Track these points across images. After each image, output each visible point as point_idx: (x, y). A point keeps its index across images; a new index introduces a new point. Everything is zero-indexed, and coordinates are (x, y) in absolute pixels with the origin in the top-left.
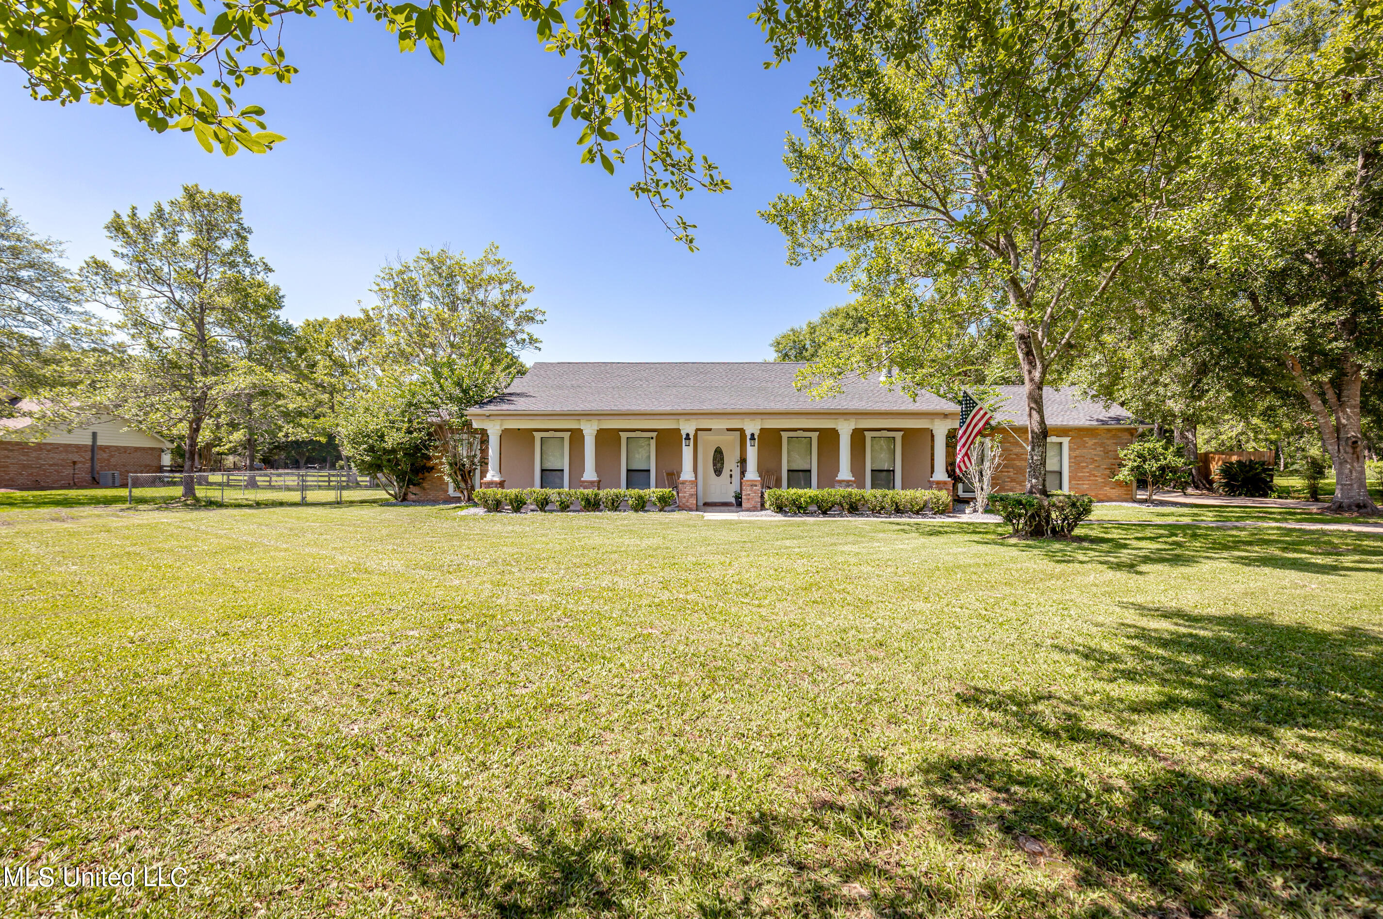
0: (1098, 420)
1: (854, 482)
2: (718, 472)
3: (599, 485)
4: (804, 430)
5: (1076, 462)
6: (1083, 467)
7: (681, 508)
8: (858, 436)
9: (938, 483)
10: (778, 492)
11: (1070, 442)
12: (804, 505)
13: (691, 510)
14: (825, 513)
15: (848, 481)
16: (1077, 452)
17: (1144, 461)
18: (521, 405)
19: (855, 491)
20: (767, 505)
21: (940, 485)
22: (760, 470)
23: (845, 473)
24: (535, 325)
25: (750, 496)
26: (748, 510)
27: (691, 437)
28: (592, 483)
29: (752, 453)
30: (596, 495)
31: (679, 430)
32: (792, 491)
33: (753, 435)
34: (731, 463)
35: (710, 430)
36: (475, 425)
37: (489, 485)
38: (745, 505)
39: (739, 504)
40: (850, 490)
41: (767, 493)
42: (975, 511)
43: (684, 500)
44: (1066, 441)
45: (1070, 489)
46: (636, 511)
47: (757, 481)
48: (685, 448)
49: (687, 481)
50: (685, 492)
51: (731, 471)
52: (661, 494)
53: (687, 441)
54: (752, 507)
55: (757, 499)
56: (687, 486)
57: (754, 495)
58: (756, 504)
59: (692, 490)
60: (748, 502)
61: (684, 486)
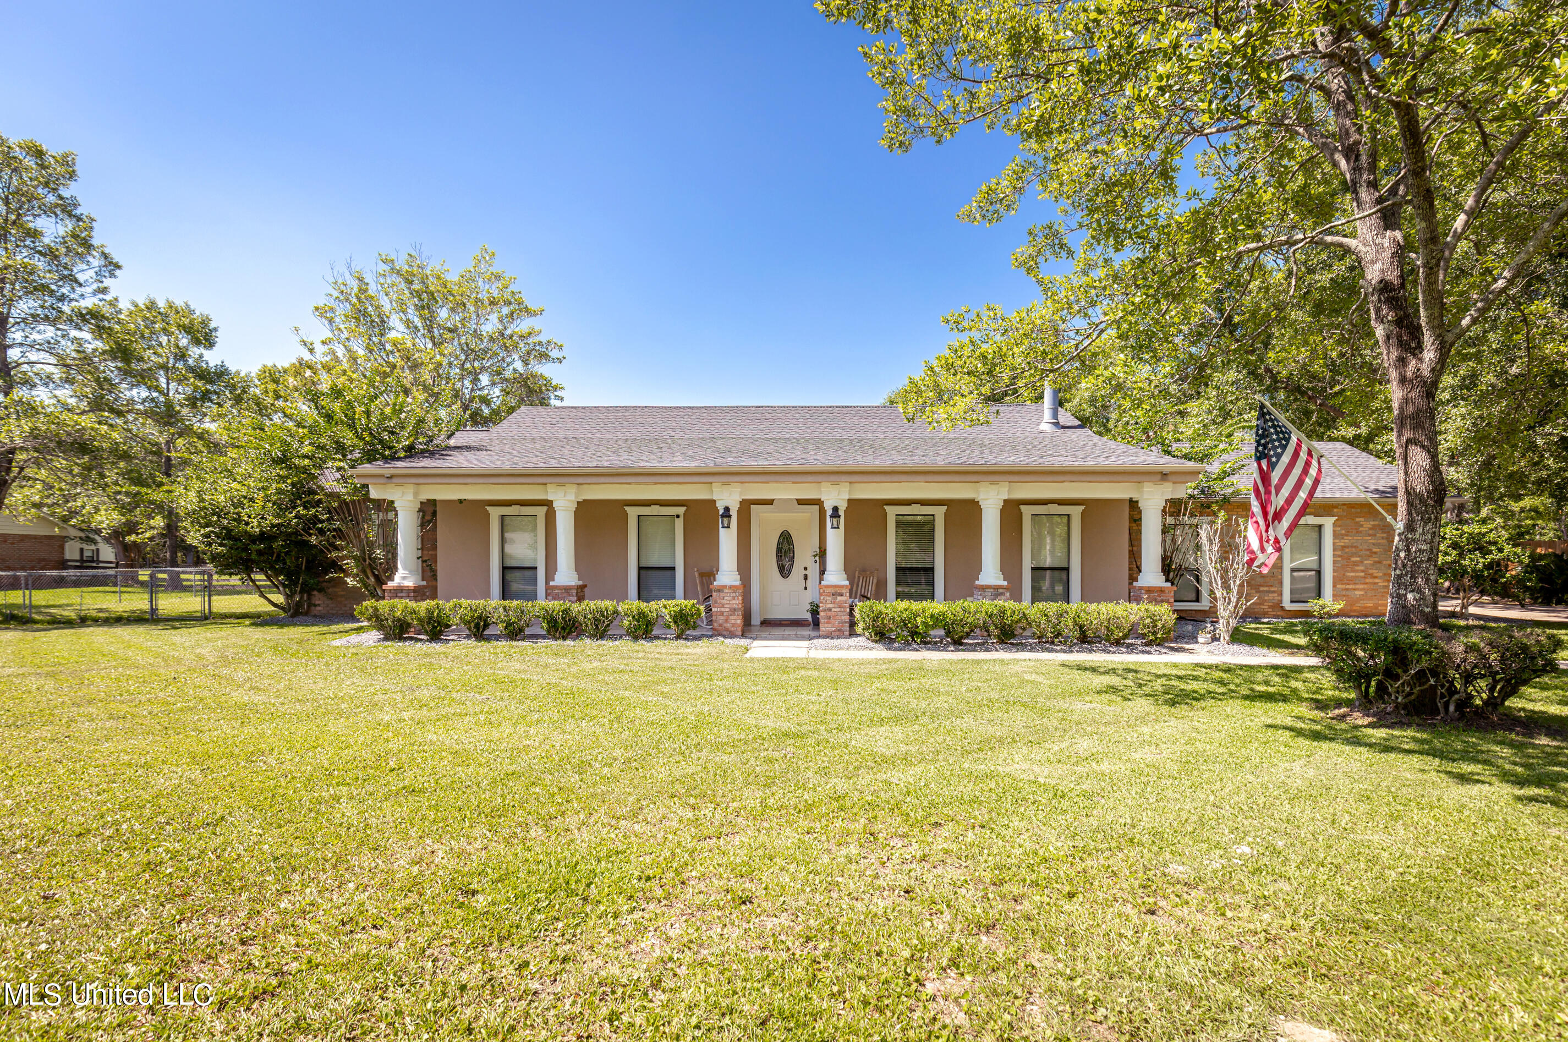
0: (1377, 491)
1: (1006, 588)
2: (784, 571)
3: (580, 593)
4: (924, 503)
5: (1344, 557)
6: (1356, 564)
7: (716, 632)
8: (1011, 510)
9: (1149, 590)
10: (879, 606)
11: (1334, 525)
12: (921, 629)
13: (732, 635)
14: (958, 643)
15: (996, 588)
16: (1347, 540)
17: (1461, 555)
18: (458, 461)
19: (1010, 605)
20: (859, 629)
21: (1154, 595)
22: (849, 567)
23: (991, 574)
24: (550, 364)
25: (834, 611)
26: (829, 636)
27: (734, 513)
28: (567, 589)
29: (835, 540)
30: (566, 611)
31: (713, 502)
32: (903, 605)
33: (835, 509)
34: (804, 556)
35: (770, 502)
36: (374, 494)
37: (399, 592)
38: (824, 627)
39: (816, 624)
40: (1001, 603)
41: (860, 606)
42: (1215, 639)
43: (721, 619)
44: (1328, 523)
45: (1336, 597)
46: (636, 638)
47: (842, 587)
48: (722, 531)
49: (725, 587)
50: (723, 606)
51: (806, 569)
52: (677, 609)
53: (726, 520)
54: (835, 631)
55: (843, 617)
56: (726, 595)
57: (837, 610)
58: (843, 626)
59: (734, 602)
60: (828, 623)
61: (721, 594)
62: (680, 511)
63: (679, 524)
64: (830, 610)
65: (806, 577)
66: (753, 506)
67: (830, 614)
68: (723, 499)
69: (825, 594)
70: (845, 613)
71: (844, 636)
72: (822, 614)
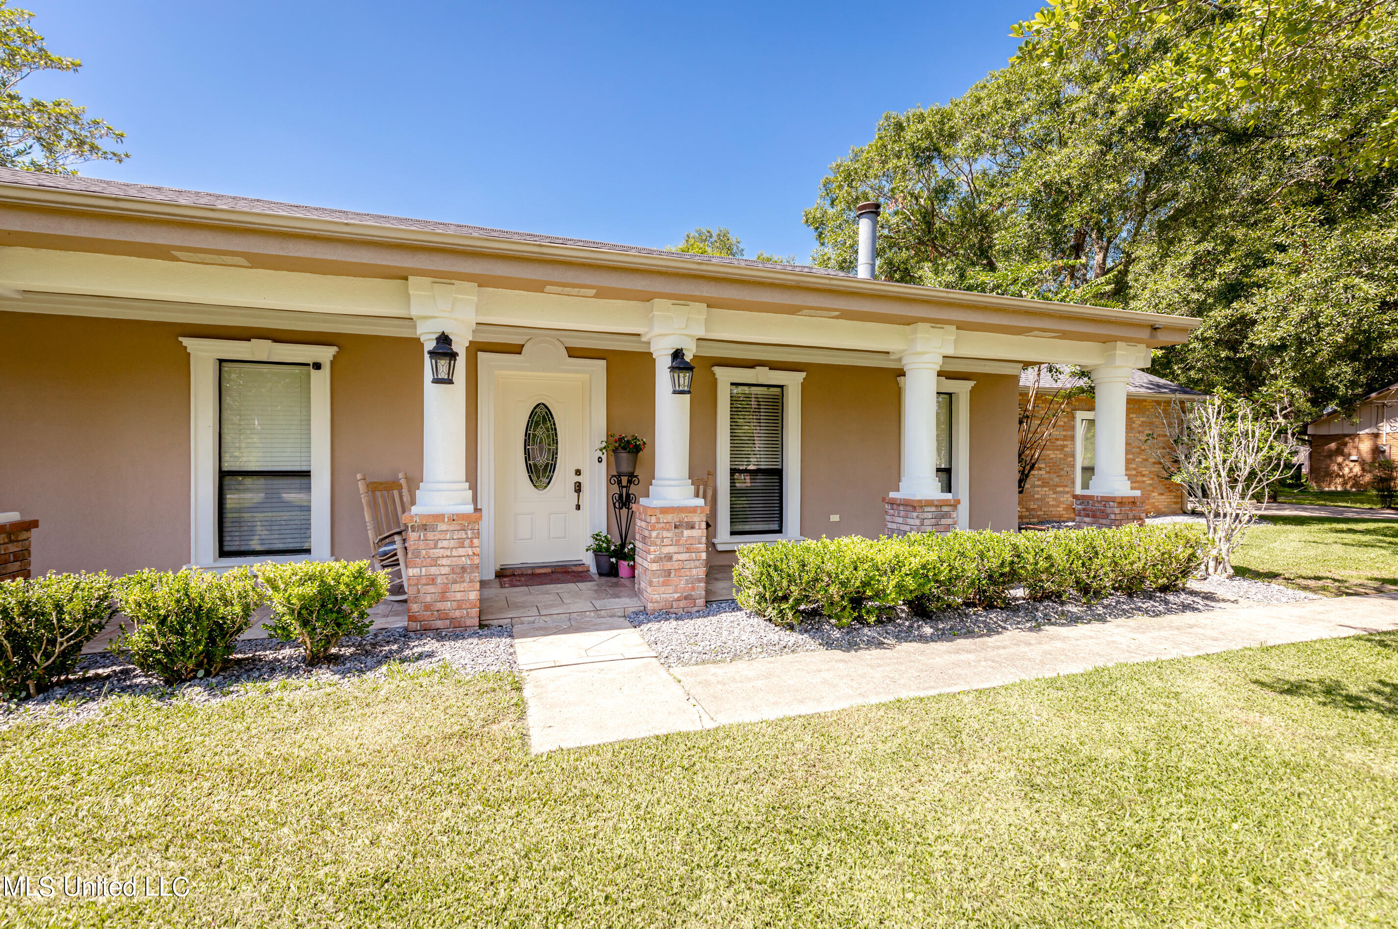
1: (952, 505)
2: (540, 477)
13: (458, 632)
26: (668, 611)
31: (408, 326)
33: (679, 354)
46: (172, 683)
47: (693, 510)
48: (431, 390)
49: (440, 517)
50: (434, 562)
51: (578, 472)
52: (311, 589)
53: (443, 364)
54: (678, 600)
55: (694, 572)
56: (442, 537)
57: (685, 556)
58: (693, 589)
59: (461, 551)
60: (665, 584)
61: (430, 535)
62: (325, 354)
63: (321, 382)
64: (669, 558)
65: (578, 488)
66: (480, 354)
67: (668, 565)
68: (435, 317)
69: (661, 525)
70: (697, 563)
71: (696, 609)
72: (655, 567)
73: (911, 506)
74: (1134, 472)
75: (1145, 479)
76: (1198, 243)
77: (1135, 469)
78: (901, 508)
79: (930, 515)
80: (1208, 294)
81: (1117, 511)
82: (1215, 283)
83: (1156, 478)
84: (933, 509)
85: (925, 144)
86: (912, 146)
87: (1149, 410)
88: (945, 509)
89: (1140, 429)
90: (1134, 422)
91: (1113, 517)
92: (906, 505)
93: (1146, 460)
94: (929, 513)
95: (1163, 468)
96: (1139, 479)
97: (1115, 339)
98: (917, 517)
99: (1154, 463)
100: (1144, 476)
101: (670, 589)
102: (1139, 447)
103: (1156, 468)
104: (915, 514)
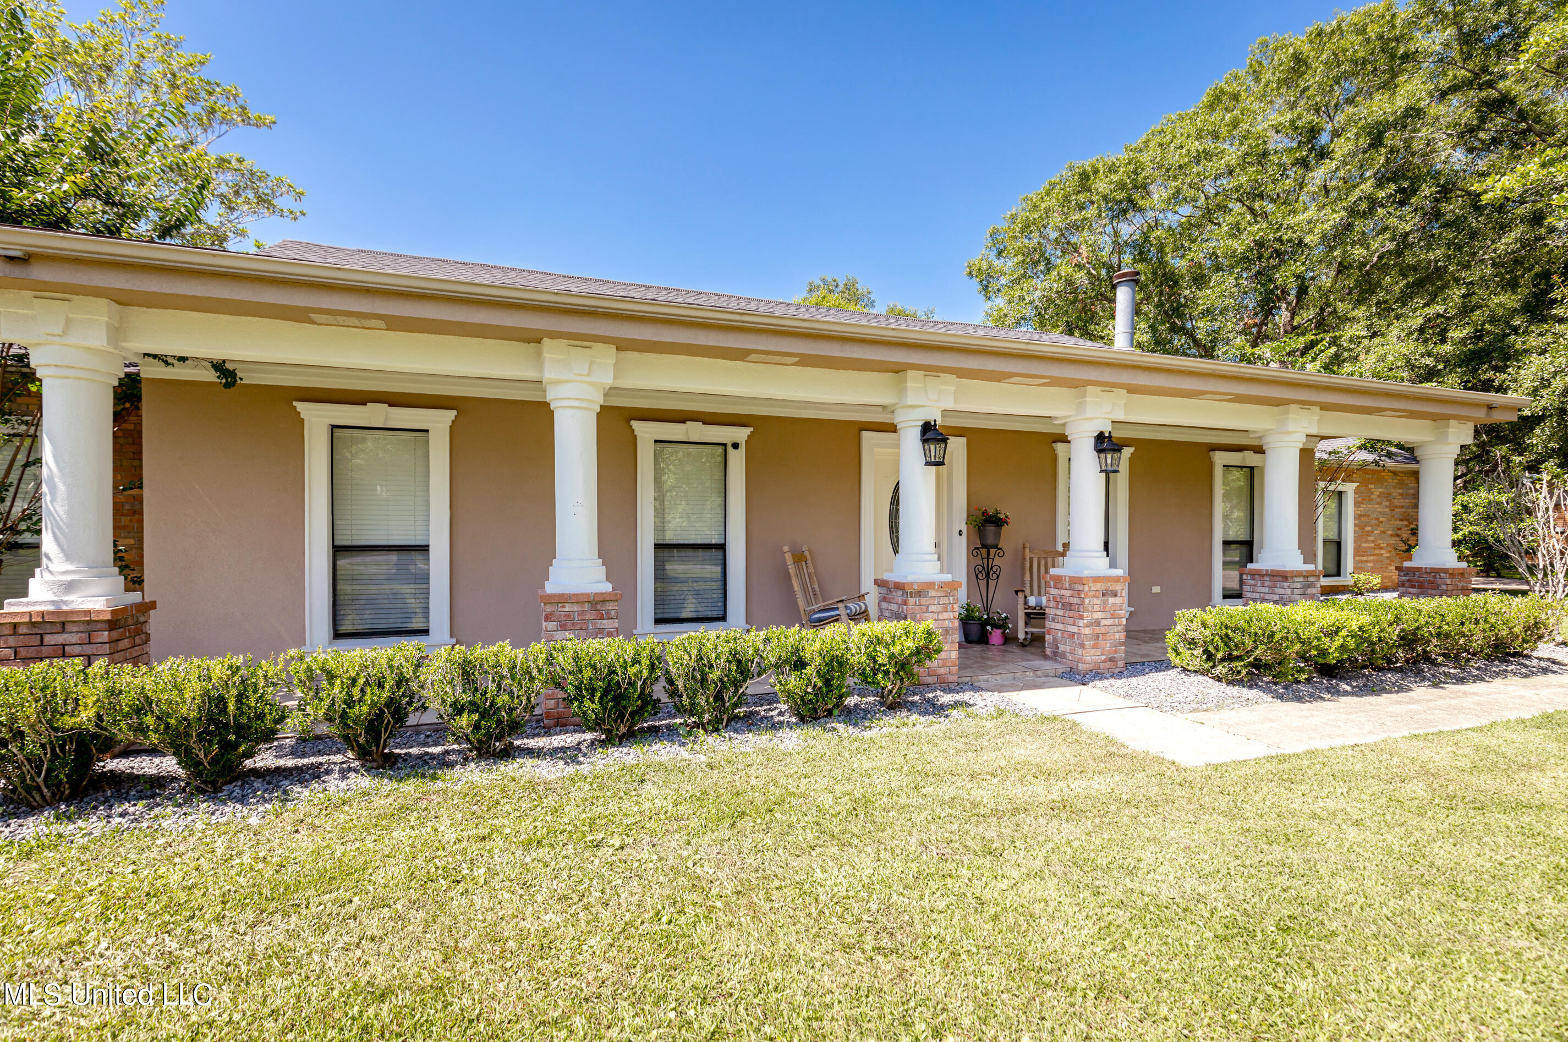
25: (1103, 625)
47: (1117, 579)
48: (918, 472)
49: (931, 585)
53: (937, 448)
54: (1104, 662)
55: (1117, 636)
56: (932, 602)
57: (1109, 622)
58: (1116, 652)
59: (945, 615)
60: (1095, 647)
61: (924, 601)
62: (741, 434)
63: (737, 461)
64: (1098, 623)
66: (864, 433)
67: (1097, 630)
68: (923, 406)
69: (1092, 593)
70: (1119, 628)
71: (1117, 670)
72: (1087, 631)
73: (1282, 576)
74: (1372, 545)
75: (1382, 552)
76: (1427, 305)
77: (1373, 542)
78: (1267, 578)
79: (1298, 585)
80: (1438, 359)
81: (1449, 581)
82: (1447, 348)
83: (1393, 551)
84: (1301, 579)
85: (1120, 196)
86: (1105, 198)
87: (1386, 481)
88: (1311, 579)
89: (1378, 500)
90: (1372, 493)
91: (1444, 587)
92: (1273, 576)
93: (1384, 532)
94: (1298, 583)
95: (1402, 540)
96: (1377, 552)
97: (1448, 417)
98: (1289, 587)
99: (1392, 535)
100: (1382, 548)
101: (1099, 651)
102: (1378, 519)
103: (1394, 541)
104: (1286, 584)
